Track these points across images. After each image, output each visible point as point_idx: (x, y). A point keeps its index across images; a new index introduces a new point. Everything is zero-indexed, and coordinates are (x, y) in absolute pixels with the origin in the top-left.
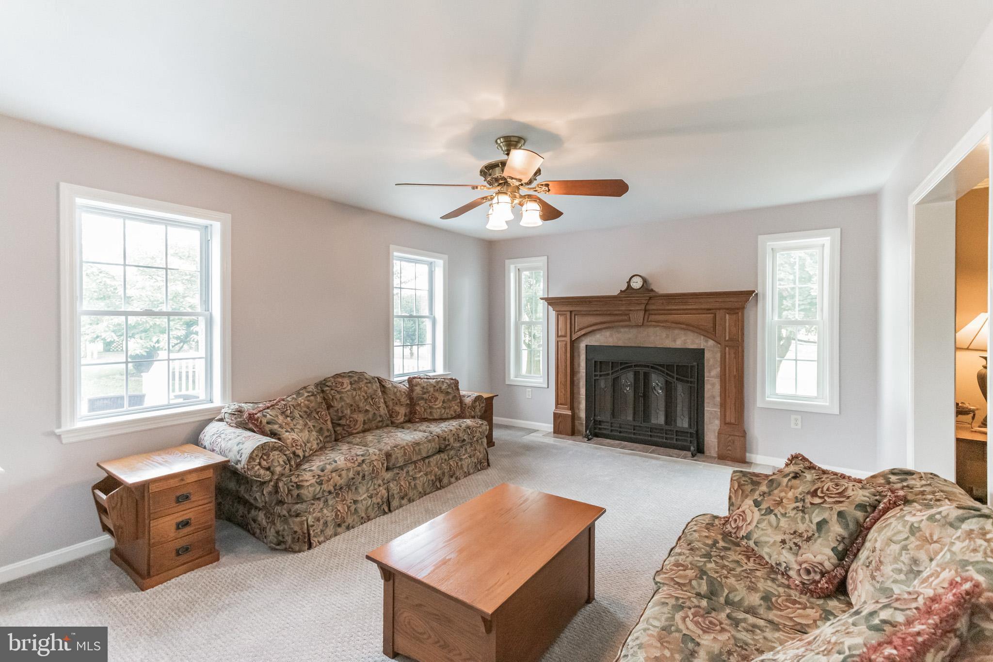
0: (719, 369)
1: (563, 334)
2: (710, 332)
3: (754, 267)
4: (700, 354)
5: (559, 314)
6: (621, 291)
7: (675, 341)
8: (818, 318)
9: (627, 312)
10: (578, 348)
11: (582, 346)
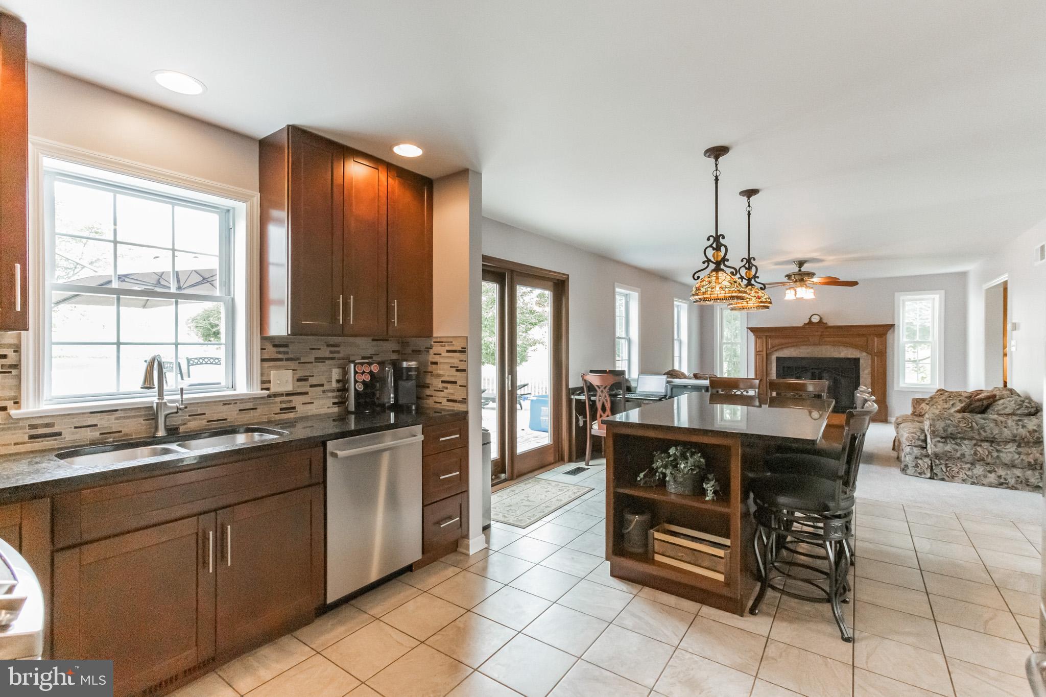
0: (870, 369)
1: (761, 350)
2: (865, 348)
3: (892, 309)
4: (856, 361)
5: (757, 337)
6: (805, 324)
7: (840, 353)
8: (930, 339)
9: (807, 337)
10: (771, 358)
11: (774, 358)
